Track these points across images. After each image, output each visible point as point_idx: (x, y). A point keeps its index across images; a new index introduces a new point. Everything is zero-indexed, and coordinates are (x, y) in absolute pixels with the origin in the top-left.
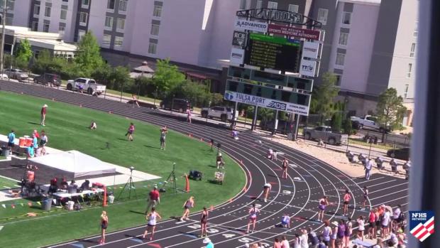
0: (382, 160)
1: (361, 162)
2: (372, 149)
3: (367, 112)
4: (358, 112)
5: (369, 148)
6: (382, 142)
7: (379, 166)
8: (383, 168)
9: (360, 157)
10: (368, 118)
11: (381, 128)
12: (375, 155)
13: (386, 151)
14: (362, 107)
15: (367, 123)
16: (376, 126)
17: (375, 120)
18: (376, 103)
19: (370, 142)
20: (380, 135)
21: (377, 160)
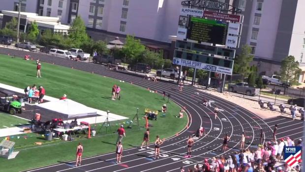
0: (284, 106)
1: (269, 108)
2: (277, 98)
3: (273, 72)
4: (267, 72)
5: (274, 98)
6: (284, 94)
7: (282, 111)
8: (285, 112)
9: (269, 104)
10: (274, 77)
11: (283, 84)
12: (279, 103)
13: (287, 100)
14: (270, 70)
15: (274, 80)
16: (280, 83)
17: (279, 78)
18: (280, 66)
19: (275, 94)
20: (283, 89)
21: (281, 106)
